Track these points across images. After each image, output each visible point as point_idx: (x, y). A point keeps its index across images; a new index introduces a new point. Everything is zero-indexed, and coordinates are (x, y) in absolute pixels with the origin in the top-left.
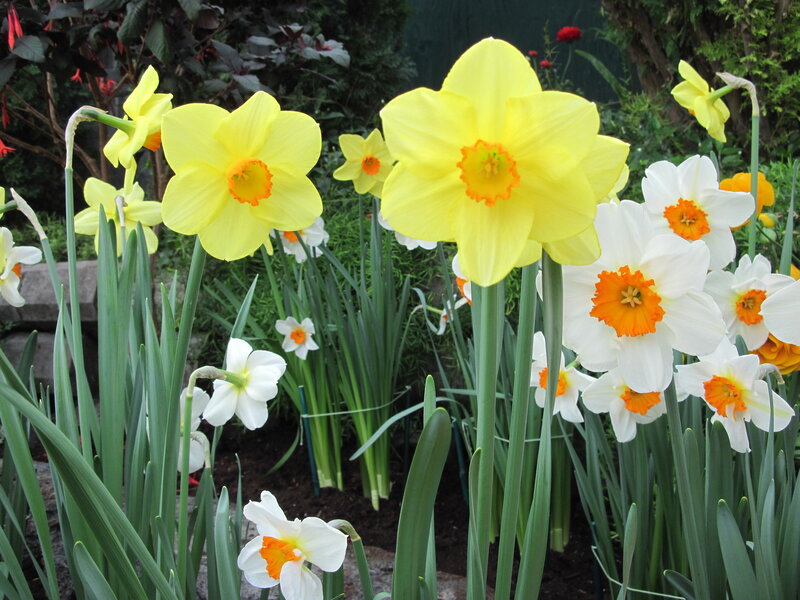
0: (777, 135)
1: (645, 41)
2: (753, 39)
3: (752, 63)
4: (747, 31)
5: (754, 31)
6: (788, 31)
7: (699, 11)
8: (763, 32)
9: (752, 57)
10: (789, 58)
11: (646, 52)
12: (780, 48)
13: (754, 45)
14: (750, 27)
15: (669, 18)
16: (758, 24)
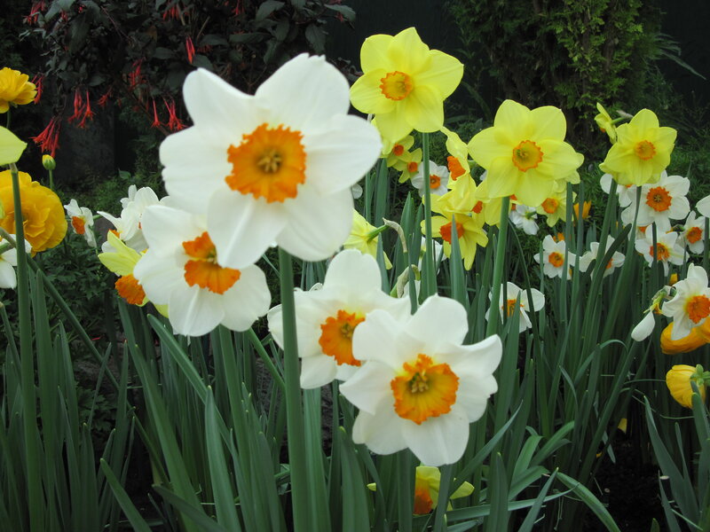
0: (597, 144)
1: (515, 79)
2: (590, 84)
3: (587, 98)
4: (587, 79)
5: (591, 79)
6: (609, 80)
7: (559, 63)
8: (596, 80)
9: (588, 95)
10: (609, 97)
11: (515, 86)
12: (603, 90)
13: (589, 88)
14: (588, 76)
15: (537, 67)
16: (593, 76)
